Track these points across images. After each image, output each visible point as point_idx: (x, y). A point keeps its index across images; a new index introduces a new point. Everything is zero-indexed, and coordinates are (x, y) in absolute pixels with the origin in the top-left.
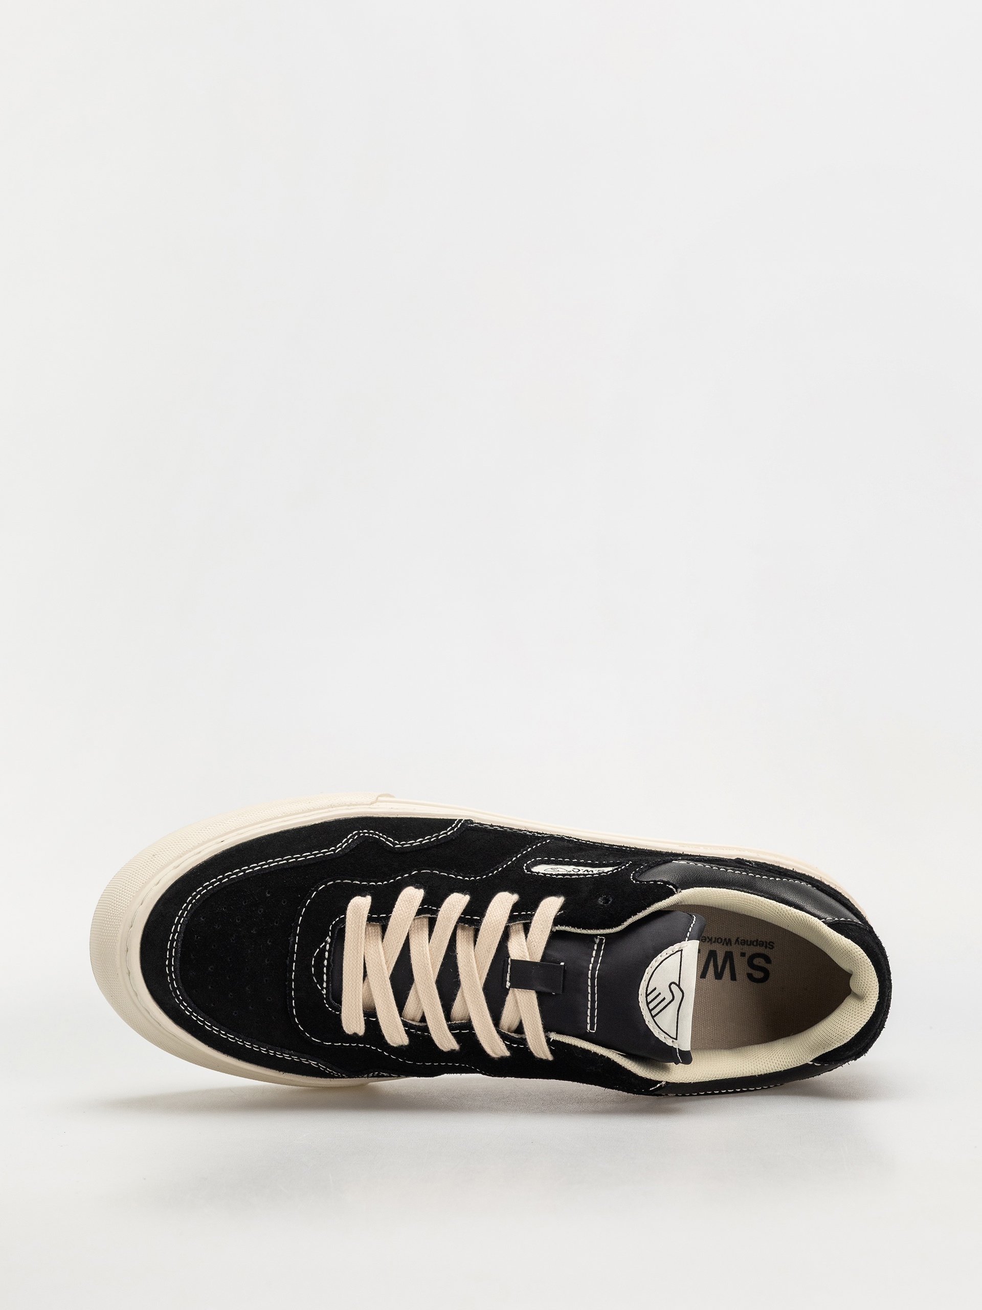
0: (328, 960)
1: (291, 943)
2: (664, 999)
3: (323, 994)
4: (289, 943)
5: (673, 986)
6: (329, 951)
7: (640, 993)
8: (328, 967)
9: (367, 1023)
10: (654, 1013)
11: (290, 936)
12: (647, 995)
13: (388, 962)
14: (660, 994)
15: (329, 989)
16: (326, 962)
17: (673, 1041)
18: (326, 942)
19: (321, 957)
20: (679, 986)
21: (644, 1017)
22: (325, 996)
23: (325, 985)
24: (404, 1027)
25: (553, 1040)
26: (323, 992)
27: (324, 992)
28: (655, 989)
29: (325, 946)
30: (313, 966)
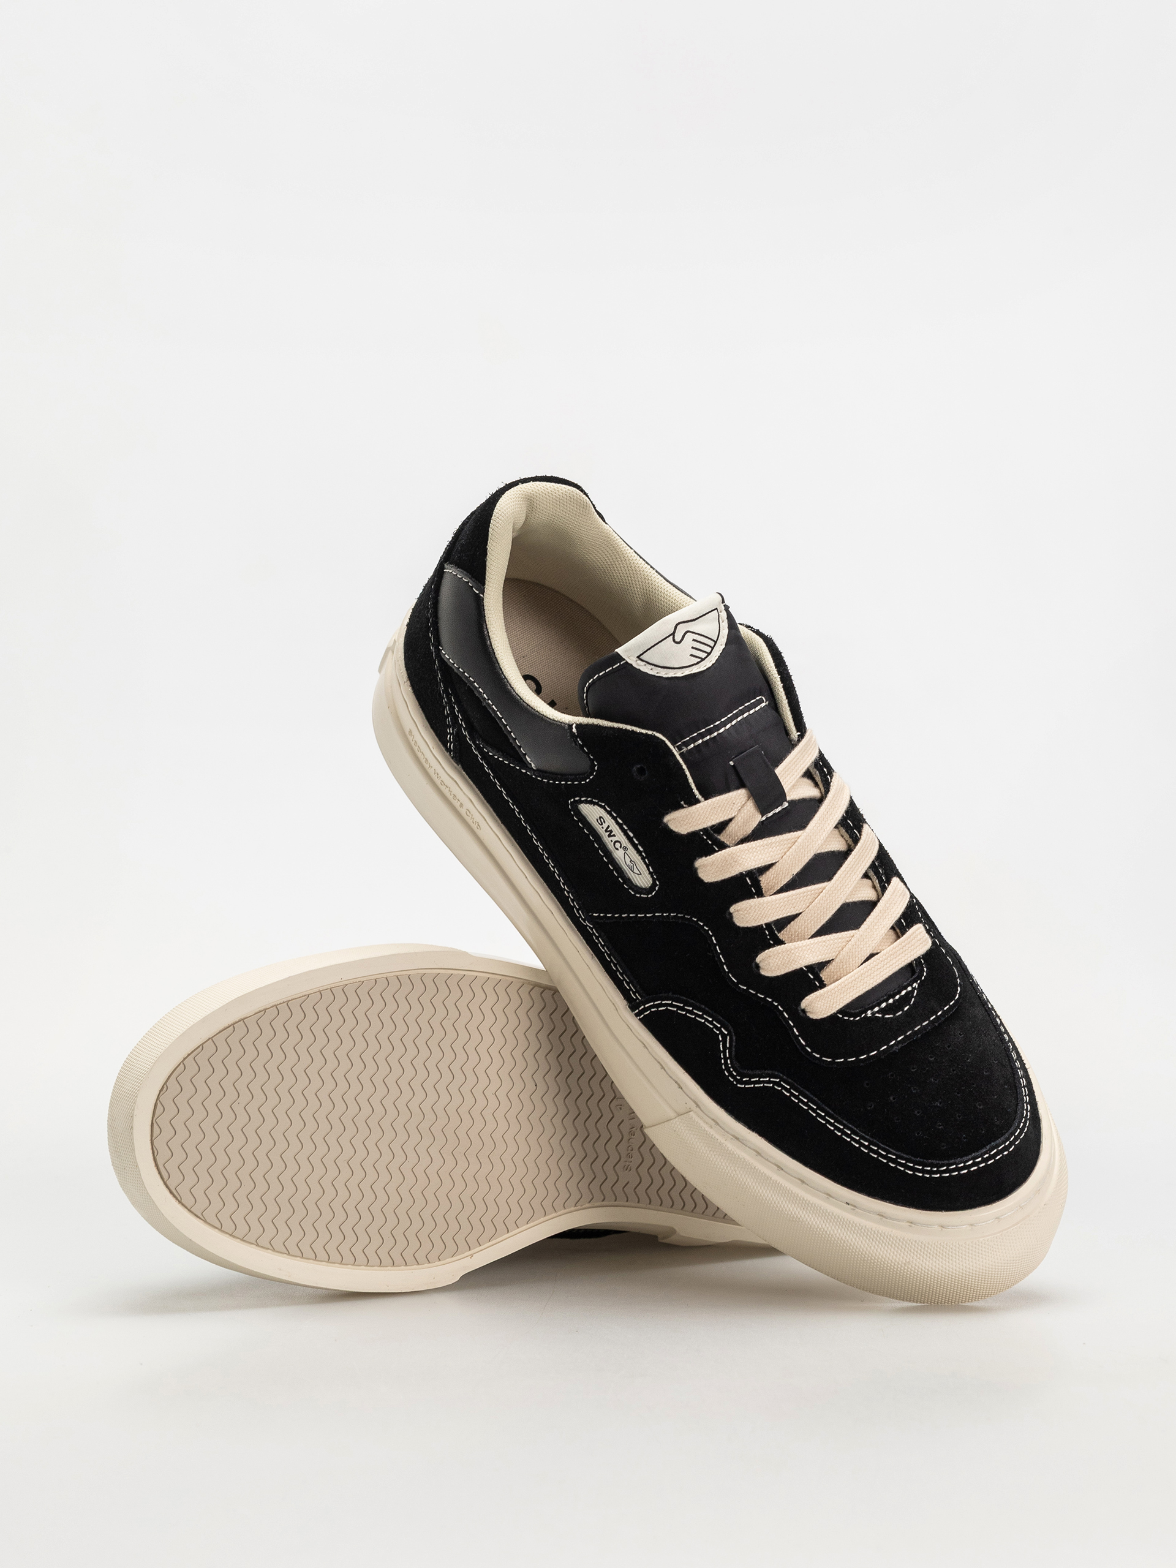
0: (887, 1000)
1: (900, 1046)
2: (694, 640)
3: (919, 984)
4: (902, 1047)
5: (678, 639)
6: (879, 1005)
7: (705, 668)
8: (893, 996)
9: (910, 925)
10: (712, 644)
11: (895, 1051)
12: (703, 660)
13: (848, 939)
14: (693, 648)
15: (910, 982)
16: (891, 1001)
17: (721, 612)
18: (873, 1014)
19: (889, 1009)
20: (673, 634)
21: (720, 652)
22: (919, 981)
23: (909, 989)
24: (887, 889)
25: (797, 732)
26: (917, 987)
27: (915, 985)
28: (692, 655)
29: (878, 1012)
30: (903, 1010)
